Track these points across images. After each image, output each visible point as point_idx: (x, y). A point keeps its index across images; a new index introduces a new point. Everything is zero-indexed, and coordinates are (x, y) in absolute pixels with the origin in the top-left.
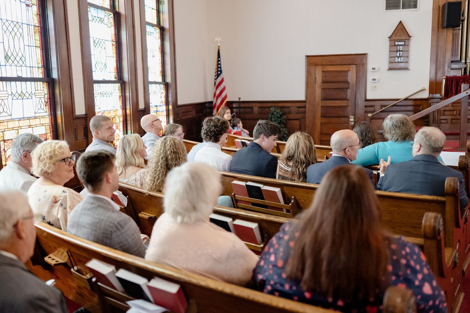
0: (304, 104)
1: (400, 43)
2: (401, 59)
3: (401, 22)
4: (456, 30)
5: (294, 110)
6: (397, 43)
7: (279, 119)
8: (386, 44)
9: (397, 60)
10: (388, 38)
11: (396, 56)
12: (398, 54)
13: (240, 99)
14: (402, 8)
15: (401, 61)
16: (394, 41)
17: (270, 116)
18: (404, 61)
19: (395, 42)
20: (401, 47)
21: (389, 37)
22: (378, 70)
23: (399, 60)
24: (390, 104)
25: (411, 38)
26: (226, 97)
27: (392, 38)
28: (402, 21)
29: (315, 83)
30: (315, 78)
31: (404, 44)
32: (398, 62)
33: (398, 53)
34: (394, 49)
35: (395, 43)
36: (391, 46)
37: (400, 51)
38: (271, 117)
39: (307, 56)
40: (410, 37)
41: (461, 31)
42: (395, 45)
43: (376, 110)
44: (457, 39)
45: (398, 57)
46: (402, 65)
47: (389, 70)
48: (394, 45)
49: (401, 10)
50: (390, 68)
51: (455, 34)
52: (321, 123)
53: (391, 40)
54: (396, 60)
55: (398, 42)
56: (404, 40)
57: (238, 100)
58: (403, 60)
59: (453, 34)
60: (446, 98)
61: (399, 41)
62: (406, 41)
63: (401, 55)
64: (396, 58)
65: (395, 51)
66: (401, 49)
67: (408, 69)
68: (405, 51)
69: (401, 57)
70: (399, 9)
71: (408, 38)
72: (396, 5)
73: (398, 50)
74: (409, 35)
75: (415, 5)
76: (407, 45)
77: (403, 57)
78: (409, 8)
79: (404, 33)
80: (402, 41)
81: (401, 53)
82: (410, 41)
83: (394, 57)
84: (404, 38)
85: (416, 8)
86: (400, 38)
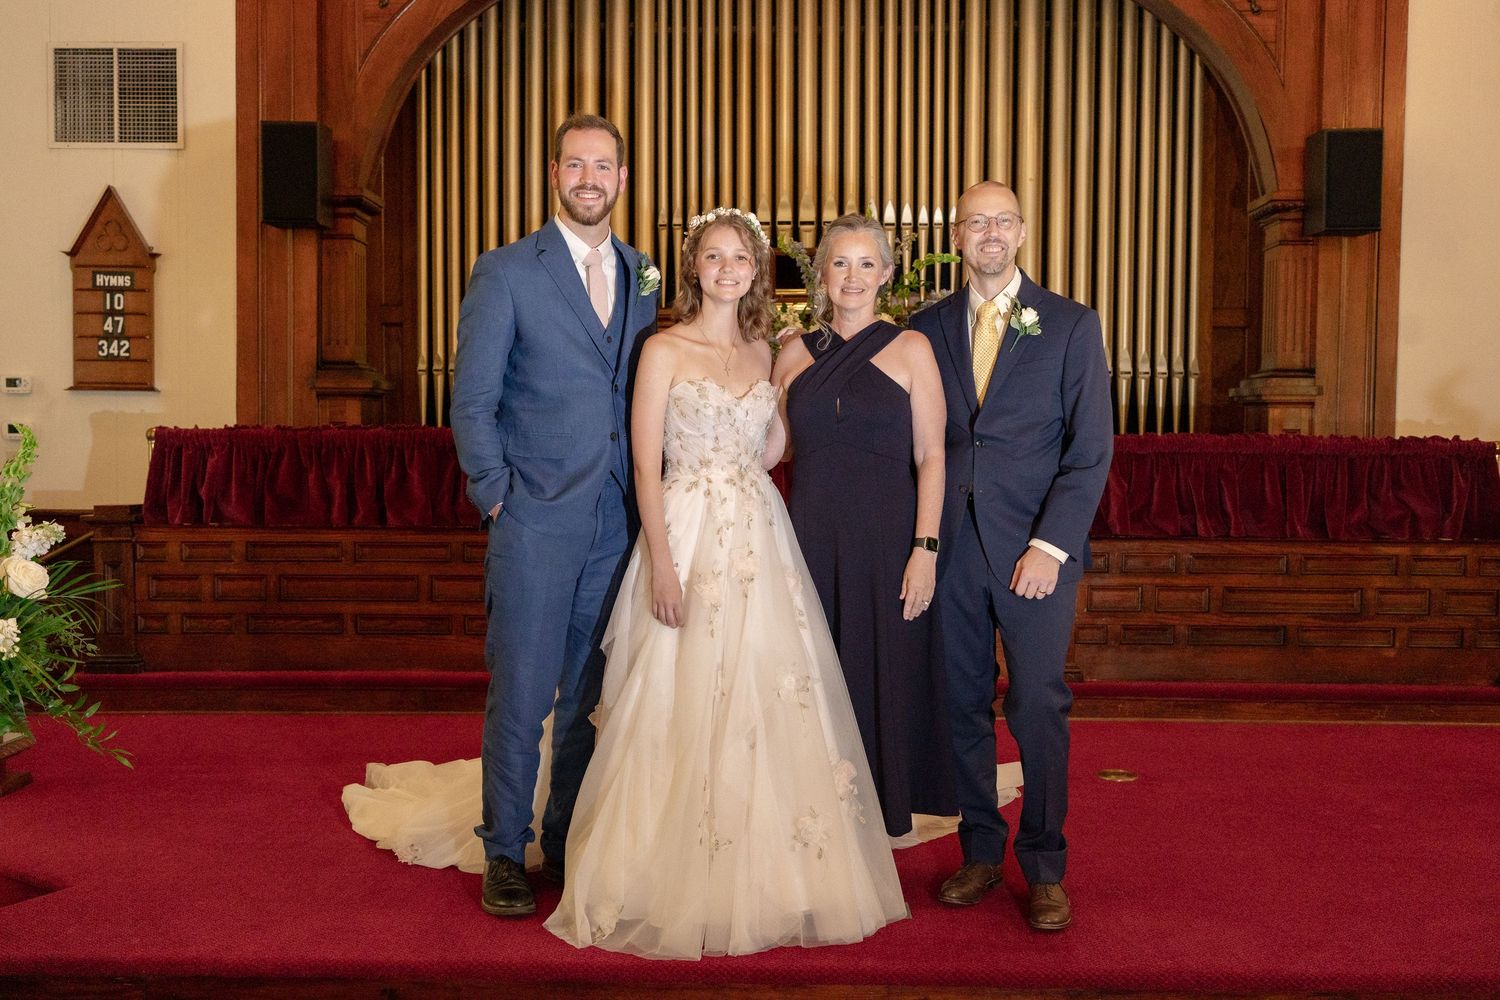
1: (114, 281)
2: (120, 347)
3: (109, 195)
6: (100, 280)
8: (60, 280)
9: (105, 348)
10: (68, 258)
11: (99, 332)
12: (108, 326)
14: (121, 139)
16: (92, 269)
19: (94, 274)
20: (118, 295)
21: (68, 249)
22: (32, 390)
23: (111, 351)
25: (158, 261)
27: (81, 258)
28: (117, 191)
31: (128, 284)
33: (110, 320)
34: (92, 302)
35: (95, 280)
36: (78, 290)
37: (113, 313)
40: (155, 256)
42: (95, 288)
45: (109, 337)
46: (130, 373)
47: (71, 389)
48: (90, 286)
49: (117, 144)
50: (78, 382)
53: (78, 266)
54: (100, 348)
55: (106, 274)
56: (127, 270)
58: (126, 351)
61: (110, 269)
62: (138, 273)
63: (119, 331)
64: (100, 343)
65: (95, 313)
66: (119, 305)
67: (152, 389)
68: (137, 314)
69: (119, 338)
70: (111, 139)
71: (143, 262)
72: (98, 122)
73: (108, 307)
74: (151, 248)
75: (164, 128)
76: (143, 290)
77: (128, 339)
78: (144, 139)
79: (126, 237)
80: (123, 270)
81: (118, 321)
82: (154, 272)
83: (92, 337)
84: (126, 258)
85: (174, 139)
86: (112, 259)
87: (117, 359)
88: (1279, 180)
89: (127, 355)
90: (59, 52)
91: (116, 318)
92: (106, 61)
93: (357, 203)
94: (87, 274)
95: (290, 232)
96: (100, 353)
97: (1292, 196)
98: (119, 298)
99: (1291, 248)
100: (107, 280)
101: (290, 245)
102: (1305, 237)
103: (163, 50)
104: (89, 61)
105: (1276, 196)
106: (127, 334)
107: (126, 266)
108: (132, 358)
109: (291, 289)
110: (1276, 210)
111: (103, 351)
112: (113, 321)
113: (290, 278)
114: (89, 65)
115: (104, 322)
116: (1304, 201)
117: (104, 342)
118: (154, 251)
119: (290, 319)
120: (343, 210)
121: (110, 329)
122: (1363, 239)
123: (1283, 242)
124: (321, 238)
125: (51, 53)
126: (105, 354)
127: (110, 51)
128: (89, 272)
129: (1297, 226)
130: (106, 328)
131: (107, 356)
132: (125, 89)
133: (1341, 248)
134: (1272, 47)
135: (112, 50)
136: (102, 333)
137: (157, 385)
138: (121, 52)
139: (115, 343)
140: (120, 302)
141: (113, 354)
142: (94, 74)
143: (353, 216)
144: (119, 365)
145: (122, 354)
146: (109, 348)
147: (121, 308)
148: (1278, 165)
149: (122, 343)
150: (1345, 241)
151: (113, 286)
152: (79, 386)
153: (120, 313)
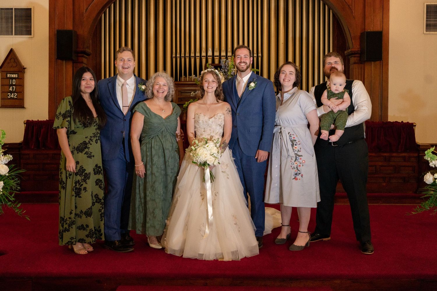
1: (13, 76)
2: (14, 95)
6: (8, 75)
9: (10, 95)
12: (11, 89)
14: (15, 34)
23: (12, 96)
25: (26, 70)
27: (3, 69)
28: (13, 49)
31: (17, 77)
33: (11, 87)
34: (6, 82)
35: (7, 76)
36: (2, 79)
37: (12, 85)
40: (25, 68)
42: (7, 78)
45: (11, 92)
46: (17, 103)
48: (5, 77)
49: (14, 36)
53: (2, 72)
54: (8, 95)
56: (17, 73)
61: (11, 72)
62: (20, 73)
63: (14, 90)
64: (8, 94)
65: (7, 85)
66: (14, 83)
67: (24, 108)
68: (19, 85)
69: (14, 92)
70: (12, 34)
71: (21, 70)
72: (8, 29)
73: (11, 83)
74: (24, 66)
75: (28, 31)
76: (21, 79)
77: (17, 93)
78: (22, 34)
79: (16, 63)
80: (16, 73)
81: (14, 88)
82: (24, 73)
83: (6, 92)
84: (16, 69)
85: (31, 34)
86: (12, 69)
87: (13, 98)
88: (354, 45)
89: (16, 97)
91: (13, 87)
92: (11, 12)
93: (84, 53)
94: (5, 74)
95: (64, 62)
96: (8, 97)
97: (356, 50)
98: (14, 81)
99: (357, 64)
100: (10, 75)
101: (64, 65)
102: (361, 62)
103: (27, 8)
104: (6, 12)
105: (352, 50)
106: (16, 91)
107: (16, 72)
108: (18, 98)
109: (64, 78)
110: (352, 54)
111: (9, 96)
112: (12, 87)
113: (64, 75)
114: (6, 13)
115: (10, 88)
116: (360, 51)
117: (10, 94)
118: (24, 67)
119: (64, 87)
120: (80, 55)
121: (11, 90)
122: (378, 62)
123: (355, 63)
124: (73, 63)
126: (10, 97)
127: (12, 9)
128: (6, 73)
129: (358, 58)
130: (10, 90)
131: (10, 98)
132: (16, 20)
133: (371, 64)
134: (351, 6)
135: (13, 8)
136: (9, 91)
137: (25, 106)
138: (15, 9)
139: (13, 94)
140: (14, 82)
141: (12, 97)
142: (7, 15)
143: (83, 56)
144: (14, 100)
145: (15, 97)
146: (11, 95)
147: (15, 84)
148: (353, 41)
149: (15, 94)
150: (373, 63)
151: (12, 77)
152: (2, 106)
153: (14, 85)
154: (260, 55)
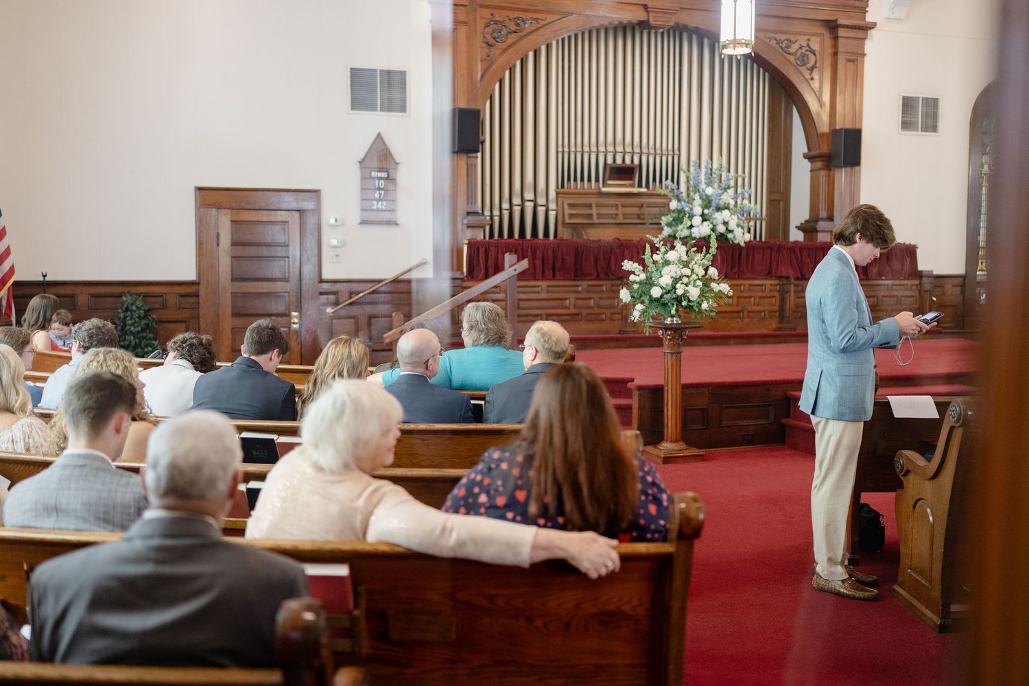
0: (194, 288)
1: (380, 175)
2: (382, 205)
3: (379, 135)
4: (470, 157)
5: (173, 300)
6: (373, 174)
7: (143, 322)
8: (354, 174)
9: (375, 205)
10: (358, 164)
11: (373, 198)
12: (377, 196)
13: (44, 276)
14: (381, 110)
15: (383, 208)
16: (369, 169)
17: (122, 315)
18: (389, 208)
19: (371, 171)
20: (382, 181)
21: (360, 160)
22: (342, 224)
23: (378, 207)
24: (368, 290)
25: (399, 166)
26: (12, 270)
27: (365, 164)
28: (382, 134)
29: (218, 245)
30: (218, 234)
31: (386, 176)
32: (378, 210)
33: (377, 193)
34: (370, 184)
35: (371, 174)
36: (363, 178)
37: (380, 189)
38: (125, 317)
39: (200, 189)
40: (397, 164)
41: (479, 160)
42: (371, 178)
43: (340, 301)
44: (473, 173)
45: (378, 201)
46: (386, 216)
47: (361, 223)
48: (369, 177)
49: (379, 113)
50: (363, 220)
51: (470, 166)
52: (232, 329)
53: (364, 168)
54: (373, 205)
55: (376, 171)
56: (386, 170)
57: (41, 279)
58: (386, 206)
59: (467, 165)
60: (470, 278)
61: (378, 170)
62: (390, 171)
65: (371, 189)
67: (396, 224)
68: (389, 190)
69: (382, 200)
70: (376, 110)
71: (393, 166)
73: (377, 186)
74: (396, 160)
75: (401, 107)
76: (392, 179)
77: (386, 201)
78: (391, 111)
79: (386, 155)
80: (384, 170)
82: (396, 171)
83: (369, 200)
85: (405, 111)
86: (378, 164)
87: (382, 210)
88: (820, 145)
89: (385, 208)
90: (351, 69)
91: (381, 192)
92: (374, 74)
94: (368, 172)
96: (373, 207)
97: (825, 152)
99: (823, 171)
100: (376, 174)
102: (829, 167)
103: (400, 71)
104: (366, 74)
106: (384, 198)
107: (384, 168)
108: (388, 210)
110: (819, 157)
112: (379, 193)
114: (366, 76)
115: (375, 193)
117: (374, 203)
118: (397, 162)
122: (849, 169)
123: (821, 169)
124: (467, 157)
125: (349, 71)
126: (375, 208)
127: (376, 70)
129: (825, 163)
132: (383, 88)
133: (842, 171)
137: (399, 223)
138: (380, 71)
139: (380, 203)
140: (382, 184)
142: (368, 80)
144: (381, 213)
146: (377, 205)
147: (383, 187)
148: (820, 140)
149: (383, 203)
150: (843, 169)
151: (379, 177)
152: (364, 222)
153: (383, 189)
154: (676, 152)
